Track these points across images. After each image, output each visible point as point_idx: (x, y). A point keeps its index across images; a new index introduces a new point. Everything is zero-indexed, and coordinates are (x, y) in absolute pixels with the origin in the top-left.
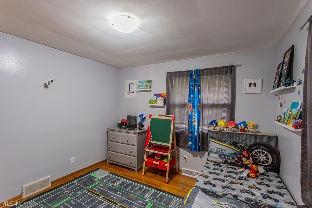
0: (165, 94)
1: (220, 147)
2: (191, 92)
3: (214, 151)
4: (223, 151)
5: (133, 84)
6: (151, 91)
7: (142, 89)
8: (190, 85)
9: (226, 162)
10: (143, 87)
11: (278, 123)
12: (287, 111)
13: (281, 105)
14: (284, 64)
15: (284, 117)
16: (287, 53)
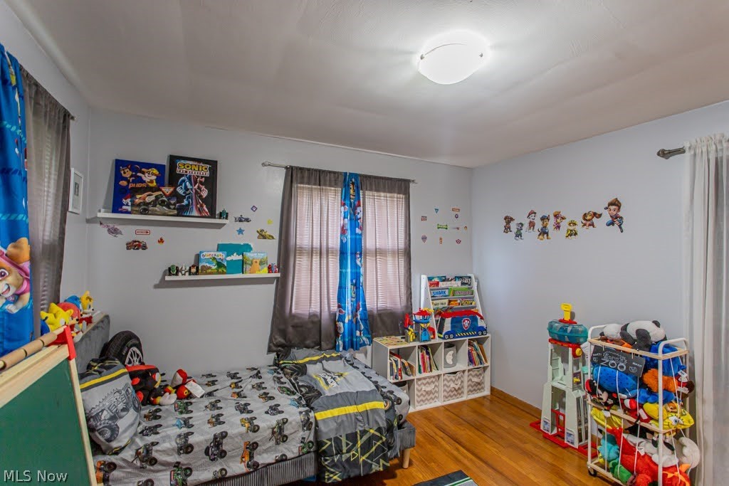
4: (130, 390)
11: (187, 277)
12: (221, 255)
13: (136, 245)
14: (182, 175)
15: (220, 265)
16: (191, 163)
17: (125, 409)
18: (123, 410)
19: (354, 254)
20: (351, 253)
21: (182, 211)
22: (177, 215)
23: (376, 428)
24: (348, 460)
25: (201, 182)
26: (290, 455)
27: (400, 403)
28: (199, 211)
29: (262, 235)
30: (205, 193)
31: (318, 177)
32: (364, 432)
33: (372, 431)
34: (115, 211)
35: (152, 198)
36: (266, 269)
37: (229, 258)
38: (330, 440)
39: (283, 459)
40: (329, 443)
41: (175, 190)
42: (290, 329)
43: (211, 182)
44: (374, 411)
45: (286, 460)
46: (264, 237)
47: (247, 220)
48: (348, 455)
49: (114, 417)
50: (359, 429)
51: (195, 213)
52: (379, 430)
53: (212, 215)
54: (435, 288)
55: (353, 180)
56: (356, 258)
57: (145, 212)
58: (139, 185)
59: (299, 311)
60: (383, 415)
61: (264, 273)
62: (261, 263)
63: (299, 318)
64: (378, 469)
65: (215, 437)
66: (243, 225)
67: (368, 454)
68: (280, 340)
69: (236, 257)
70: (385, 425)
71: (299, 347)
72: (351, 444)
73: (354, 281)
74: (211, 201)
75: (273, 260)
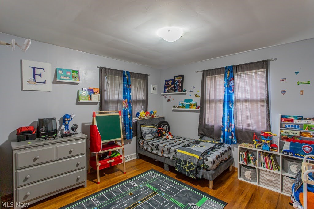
0: (98, 90)
1: (150, 129)
2: (126, 90)
3: (148, 132)
4: (153, 131)
5: (44, 69)
6: (77, 84)
7: (66, 79)
8: (124, 84)
9: (155, 137)
10: (68, 78)
11: (176, 109)
12: (184, 103)
13: (169, 100)
14: (176, 81)
15: (183, 106)
16: (178, 77)
17: (149, 134)
18: (148, 133)
19: (228, 102)
20: (227, 102)
21: (175, 91)
22: (174, 92)
23: (193, 163)
24: (183, 168)
25: (180, 82)
26: (170, 158)
27: (207, 161)
28: (179, 90)
29: (196, 96)
30: (180, 85)
31: (214, 72)
32: (189, 163)
33: (192, 164)
34: (164, 93)
35: (170, 88)
36: (195, 107)
37: (186, 104)
38: (178, 158)
39: (168, 158)
40: (177, 159)
41: (174, 85)
42: (205, 130)
43: (182, 82)
44: (195, 158)
45: (169, 158)
46: (197, 97)
47: (192, 91)
48: (183, 166)
49: (146, 134)
50: (188, 161)
51: (178, 91)
52: (194, 164)
53: (182, 91)
54: (291, 123)
55: (229, 69)
56: (229, 104)
57: (169, 92)
58: (168, 86)
59: (208, 124)
60: (197, 161)
61: (194, 108)
62: (194, 105)
63: (208, 126)
64: (191, 177)
65: (157, 145)
66: (191, 93)
67: (189, 170)
68: (201, 132)
69: (188, 103)
70: (196, 164)
71: (208, 137)
72: (184, 163)
73: (228, 114)
74: (182, 87)
75: (199, 105)
